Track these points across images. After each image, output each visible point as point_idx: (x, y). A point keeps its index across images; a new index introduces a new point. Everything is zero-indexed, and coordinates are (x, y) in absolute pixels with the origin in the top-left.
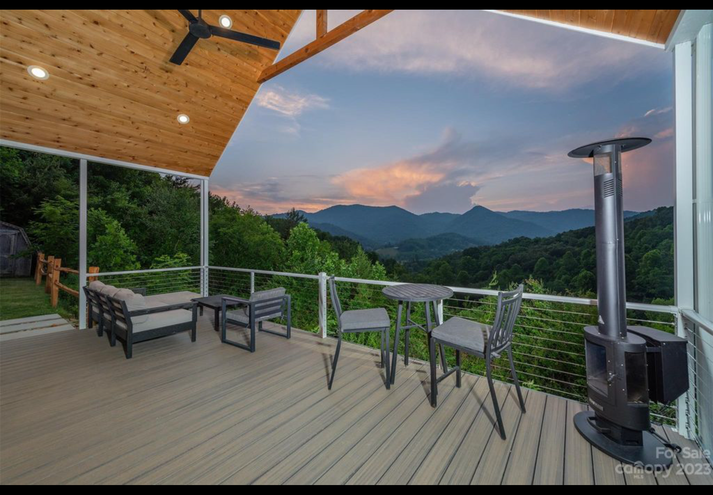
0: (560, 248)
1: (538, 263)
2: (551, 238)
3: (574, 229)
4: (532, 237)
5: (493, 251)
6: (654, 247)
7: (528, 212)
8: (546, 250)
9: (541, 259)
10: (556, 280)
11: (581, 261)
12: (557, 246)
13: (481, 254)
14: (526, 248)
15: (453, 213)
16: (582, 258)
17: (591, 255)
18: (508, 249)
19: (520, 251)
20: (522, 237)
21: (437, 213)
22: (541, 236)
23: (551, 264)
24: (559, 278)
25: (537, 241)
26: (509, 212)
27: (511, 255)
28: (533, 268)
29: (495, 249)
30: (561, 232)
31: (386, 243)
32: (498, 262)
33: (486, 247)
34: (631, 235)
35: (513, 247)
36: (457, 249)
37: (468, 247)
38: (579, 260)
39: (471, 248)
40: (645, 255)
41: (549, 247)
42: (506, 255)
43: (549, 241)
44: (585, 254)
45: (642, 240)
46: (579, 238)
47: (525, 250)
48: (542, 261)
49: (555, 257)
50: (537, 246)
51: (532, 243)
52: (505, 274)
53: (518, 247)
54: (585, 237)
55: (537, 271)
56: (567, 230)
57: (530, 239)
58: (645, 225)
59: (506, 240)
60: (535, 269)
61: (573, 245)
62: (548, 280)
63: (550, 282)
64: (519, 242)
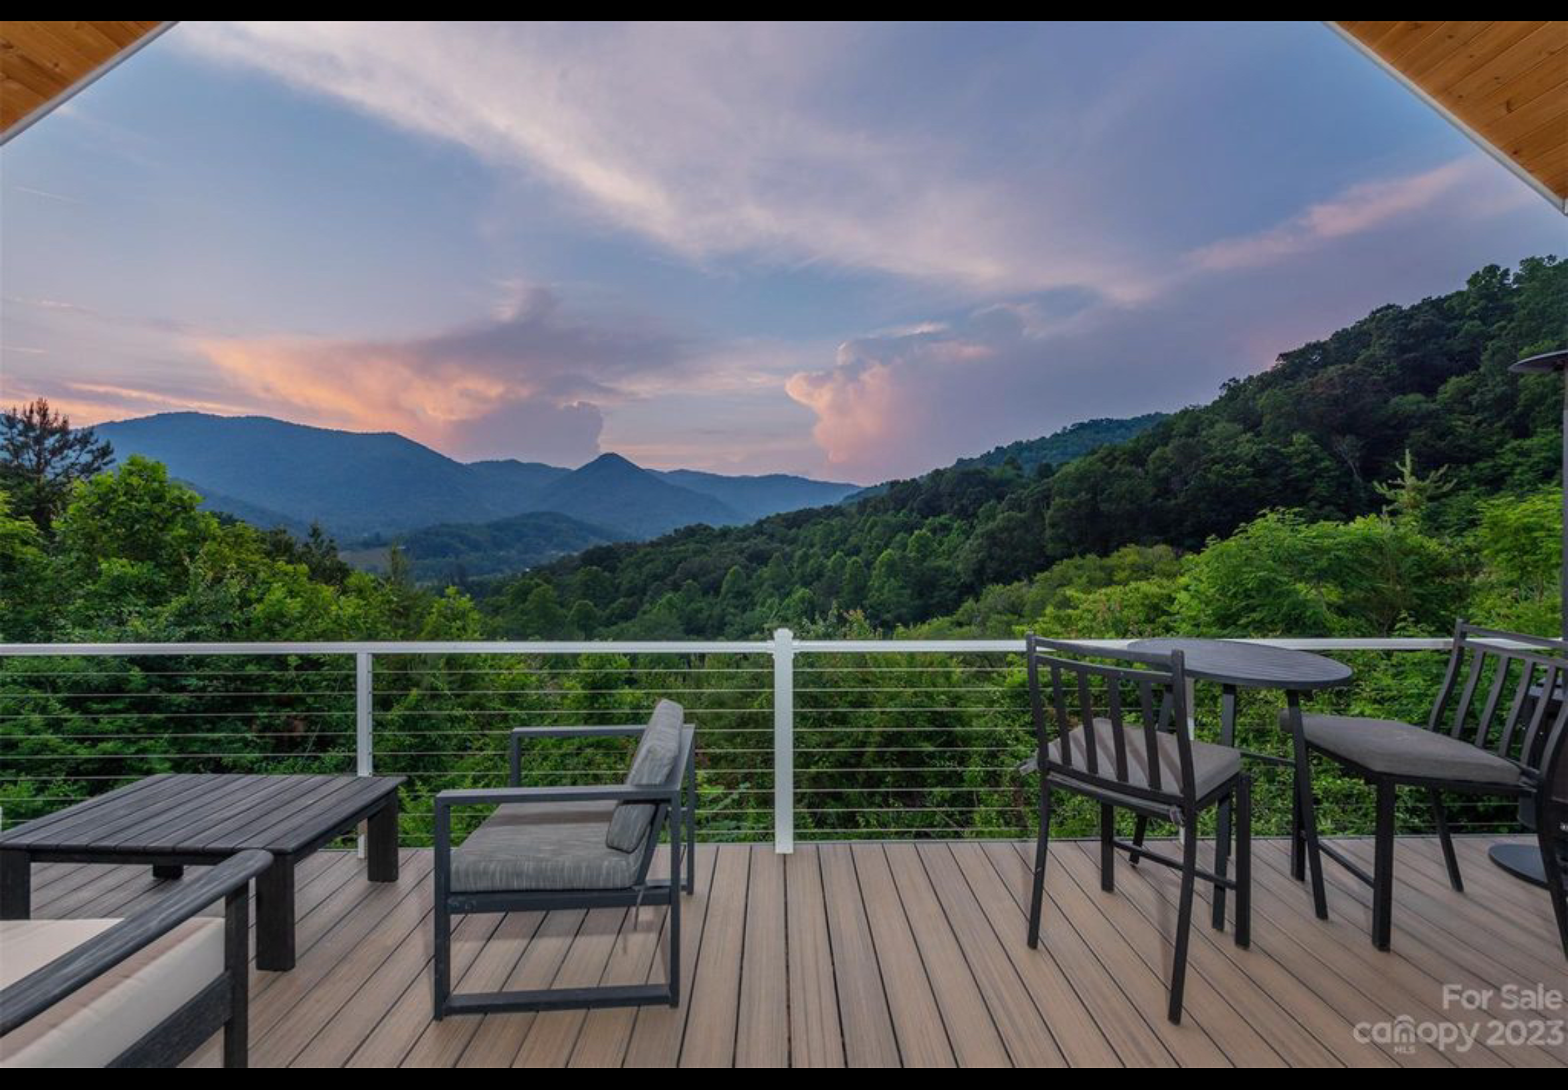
0: (762, 547)
1: (728, 577)
2: (747, 527)
3: (782, 512)
4: (717, 526)
5: (647, 554)
6: (886, 546)
7: (705, 474)
8: (741, 552)
9: (735, 567)
10: (758, 608)
11: (794, 570)
12: (759, 542)
13: (620, 561)
14: (708, 548)
15: (552, 465)
16: (795, 565)
17: (807, 561)
18: (674, 549)
19: (696, 553)
20: (700, 525)
21: (513, 463)
22: (732, 524)
23: (749, 577)
24: (763, 605)
25: (725, 533)
26: (671, 472)
27: (680, 562)
28: (720, 587)
29: (649, 549)
30: (763, 518)
31: (366, 535)
32: (656, 577)
33: (629, 545)
34: (859, 526)
35: (684, 544)
36: (564, 550)
37: (591, 547)
38: (790, 569)
39: (600, 548)
40: (880, 559)
41: (745, 544)
42: (670, 561)
43: (745, 534)
44: (801, 558)
45: (873, 533)
46: (790, 529)
47: (705, 551)
48: (735, 571)
49: (754, 565)
50: (725, 544)
51: (716, 537)
52: (669, 601)
53: (692, 546)
54: (799, 527)
55: (727, 594)
56: (773, 514)
57: (713, 530)
58: (876, 509)
59: (670, 531)
60: (723, 590)
61: (782, 542)
62: (744, 611)
63: (748, 614)
64: (693, 536)
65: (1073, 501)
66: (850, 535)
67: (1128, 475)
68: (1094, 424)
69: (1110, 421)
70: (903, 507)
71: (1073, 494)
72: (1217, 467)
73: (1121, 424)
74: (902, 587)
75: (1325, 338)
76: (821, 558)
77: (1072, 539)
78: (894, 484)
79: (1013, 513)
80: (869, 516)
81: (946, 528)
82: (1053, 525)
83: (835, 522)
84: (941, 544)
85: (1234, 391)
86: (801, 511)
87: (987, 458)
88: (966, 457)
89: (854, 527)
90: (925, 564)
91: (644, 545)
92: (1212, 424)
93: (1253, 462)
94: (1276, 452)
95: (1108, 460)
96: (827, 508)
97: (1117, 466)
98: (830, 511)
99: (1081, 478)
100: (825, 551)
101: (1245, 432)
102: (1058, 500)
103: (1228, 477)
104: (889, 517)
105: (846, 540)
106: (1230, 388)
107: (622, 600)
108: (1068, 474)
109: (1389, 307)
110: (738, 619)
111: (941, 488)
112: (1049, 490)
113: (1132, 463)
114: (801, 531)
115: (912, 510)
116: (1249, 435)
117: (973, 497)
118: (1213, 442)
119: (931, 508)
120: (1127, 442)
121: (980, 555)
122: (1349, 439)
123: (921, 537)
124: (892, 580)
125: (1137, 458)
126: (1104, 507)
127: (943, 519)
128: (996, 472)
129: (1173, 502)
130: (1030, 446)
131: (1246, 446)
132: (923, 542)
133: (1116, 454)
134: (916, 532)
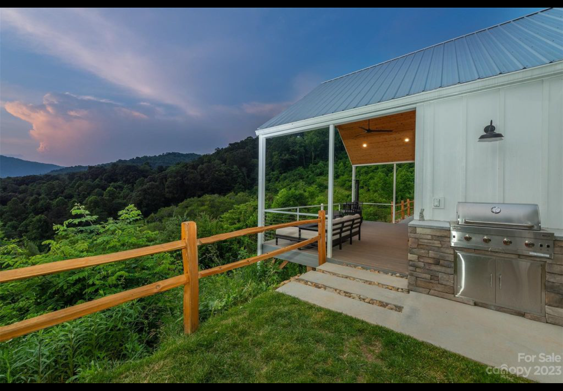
16: (28, 204)
17: (38, 201)
54: (28, 184)
58: (81, 178)
65: (175, 180)
67: (192, 173)
70: (97, 178)
71: (175, 177)
72: (217, 172)
73: (182, 155)
76: (48, 200)
77: (175, 192)
79: (152, 183)
80: (78, 180)
81: (121, 188)
82: (168, 188)
83: (55, 182)
84: (120, 193)
88: (123, 159)
89: (67, 185)
90: (113, 202)
92: (214, 160)
93: (225, 172)
94: (230, 170)
95: (185, 167)
97: (188, 170)
99: (178, 172)
100: (50, 197)
101: (222, 163)
102: (170, 179)
103: (220, 176)
104: (89, 182)
106: (218, 151)
108: (172, 170)
111: (117, 170)
112: (166, 175)
113: (193, 169)
114: (29, 187)
115: (102, 179)
116: (224, 164)
117: (132, 175)
118: (215, 165)
119: (112, 179)
120: (190, 162)
121: (140, 198)
122: (245, 168)
125: (194, 167)
126: (186, 182)
127: (119, 183)
128: (142, 167)
129: (205, 182)
131: (223, 167)
132: (111, 192)
133: (188, 165)
134: (107, 189)
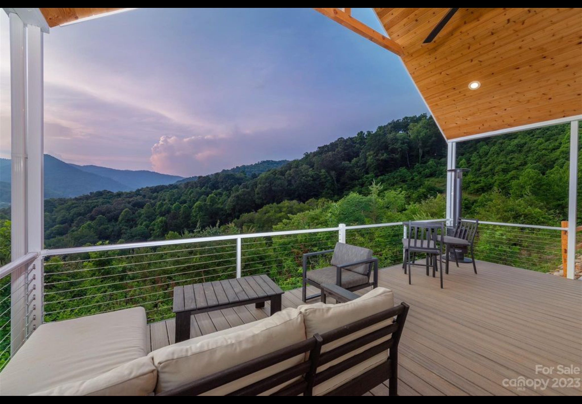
0: (140, 201)
1: (122, 213)
2: (131, 192)
4: (115, 191)
5: (73, 204)
6: (197, 200)
8: (129, 203)
9: (126, 209)
10: (139, 226)
11: (156, 210)
12: (139, 199)
13: (56, 208)
14: (110, 201)
16: (157, 208)
17: (163, 206)
18: (90, 201)
19: (103, 203)
20: (105, 190)
22: (123, 191)
23: (134, 213)
24: (141, 224)
25: (119, 195)
26: (84, 166)
27: (94, 207)
28: (118, 217)
29: (74, 202)
30: (140, 188)
32: (79, 214)
33: (61, 200)
34: (185, 192)
35: (96, 199)
38: (154, 209)
40: (196, 204)
41: (131, 200)
42: (88, 207)
43: (130, 195)
44: (159, 205)
45: (191, 195)
46: (153, 193)
48: (126, 211)
49: (136, 208)
50: (120, 199)
51: (115, 196)
52: (89, 225)
54: (158, 192)
55: (122, 220)
57: (113, 193)
58: (192, 186)
59: (87, 193)
60: (120, 218)
61: (150, 199)
62: (131, 227)
63: (134, 229)
64: (102, 195)
65: (264, 186)
66: (181, 196)
67: (279, 179)
68: (268, 162)
69: (272, 161)
70: (204, 186)
71: (264, 184)
72: (304, 178)
73: (275, 162)
74: (205, 215)
75: (328, 144)
76: (169, 205)
77: (264, 198)
78: (200, 177)
79: (245, 189)
80: (190, 188)
81: (220, 194)
82: (258, 194)
83: (175, 191)
84: (219, 200)
85: (307, 156)
86: (159, 186)
87: (233, 170)
88: (226, 169)
89: (183, 193)
90: (213, 207)
91: (71, 199)
92: (302, 165)
93: (312, 177)
94: (318, 174)
95: (274, 173)
96: (171, 185)
97: (277, 176)
98: (172, 187)
99: (267, 179)
100: (171, 202)
101: (310, 168)
102: (259, 186)
103: (307, 181)
104: (198, 189)
105: (180, 198)
106: (306, 155)
107: (58, 226)
108: (262, 177)
109: (342, 138)
110: (128, 231)
111: (218, 179)
112: (257, 182)
113: (281, 175)
114: (159, 194)
115: (207, 187)
116: (311, 169)
117: (230, 183)
118: (302, 170)
119: (215, 186)
120: (279, 168)
121: (234, 204)
122: (334, 172)
123: (211, 197)
124: (201, 213)
125: (282, 173)
126: (273, 188)
127: (219, 191)
128: (238, 175)
129: (292, 187)
130: (248, 167)
131: (311, 172)
132: (212, 198)
133: (276, 172)
134: (210, 195)
